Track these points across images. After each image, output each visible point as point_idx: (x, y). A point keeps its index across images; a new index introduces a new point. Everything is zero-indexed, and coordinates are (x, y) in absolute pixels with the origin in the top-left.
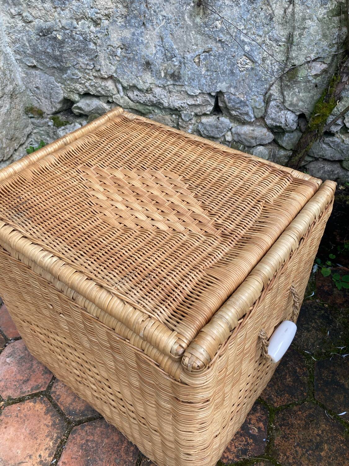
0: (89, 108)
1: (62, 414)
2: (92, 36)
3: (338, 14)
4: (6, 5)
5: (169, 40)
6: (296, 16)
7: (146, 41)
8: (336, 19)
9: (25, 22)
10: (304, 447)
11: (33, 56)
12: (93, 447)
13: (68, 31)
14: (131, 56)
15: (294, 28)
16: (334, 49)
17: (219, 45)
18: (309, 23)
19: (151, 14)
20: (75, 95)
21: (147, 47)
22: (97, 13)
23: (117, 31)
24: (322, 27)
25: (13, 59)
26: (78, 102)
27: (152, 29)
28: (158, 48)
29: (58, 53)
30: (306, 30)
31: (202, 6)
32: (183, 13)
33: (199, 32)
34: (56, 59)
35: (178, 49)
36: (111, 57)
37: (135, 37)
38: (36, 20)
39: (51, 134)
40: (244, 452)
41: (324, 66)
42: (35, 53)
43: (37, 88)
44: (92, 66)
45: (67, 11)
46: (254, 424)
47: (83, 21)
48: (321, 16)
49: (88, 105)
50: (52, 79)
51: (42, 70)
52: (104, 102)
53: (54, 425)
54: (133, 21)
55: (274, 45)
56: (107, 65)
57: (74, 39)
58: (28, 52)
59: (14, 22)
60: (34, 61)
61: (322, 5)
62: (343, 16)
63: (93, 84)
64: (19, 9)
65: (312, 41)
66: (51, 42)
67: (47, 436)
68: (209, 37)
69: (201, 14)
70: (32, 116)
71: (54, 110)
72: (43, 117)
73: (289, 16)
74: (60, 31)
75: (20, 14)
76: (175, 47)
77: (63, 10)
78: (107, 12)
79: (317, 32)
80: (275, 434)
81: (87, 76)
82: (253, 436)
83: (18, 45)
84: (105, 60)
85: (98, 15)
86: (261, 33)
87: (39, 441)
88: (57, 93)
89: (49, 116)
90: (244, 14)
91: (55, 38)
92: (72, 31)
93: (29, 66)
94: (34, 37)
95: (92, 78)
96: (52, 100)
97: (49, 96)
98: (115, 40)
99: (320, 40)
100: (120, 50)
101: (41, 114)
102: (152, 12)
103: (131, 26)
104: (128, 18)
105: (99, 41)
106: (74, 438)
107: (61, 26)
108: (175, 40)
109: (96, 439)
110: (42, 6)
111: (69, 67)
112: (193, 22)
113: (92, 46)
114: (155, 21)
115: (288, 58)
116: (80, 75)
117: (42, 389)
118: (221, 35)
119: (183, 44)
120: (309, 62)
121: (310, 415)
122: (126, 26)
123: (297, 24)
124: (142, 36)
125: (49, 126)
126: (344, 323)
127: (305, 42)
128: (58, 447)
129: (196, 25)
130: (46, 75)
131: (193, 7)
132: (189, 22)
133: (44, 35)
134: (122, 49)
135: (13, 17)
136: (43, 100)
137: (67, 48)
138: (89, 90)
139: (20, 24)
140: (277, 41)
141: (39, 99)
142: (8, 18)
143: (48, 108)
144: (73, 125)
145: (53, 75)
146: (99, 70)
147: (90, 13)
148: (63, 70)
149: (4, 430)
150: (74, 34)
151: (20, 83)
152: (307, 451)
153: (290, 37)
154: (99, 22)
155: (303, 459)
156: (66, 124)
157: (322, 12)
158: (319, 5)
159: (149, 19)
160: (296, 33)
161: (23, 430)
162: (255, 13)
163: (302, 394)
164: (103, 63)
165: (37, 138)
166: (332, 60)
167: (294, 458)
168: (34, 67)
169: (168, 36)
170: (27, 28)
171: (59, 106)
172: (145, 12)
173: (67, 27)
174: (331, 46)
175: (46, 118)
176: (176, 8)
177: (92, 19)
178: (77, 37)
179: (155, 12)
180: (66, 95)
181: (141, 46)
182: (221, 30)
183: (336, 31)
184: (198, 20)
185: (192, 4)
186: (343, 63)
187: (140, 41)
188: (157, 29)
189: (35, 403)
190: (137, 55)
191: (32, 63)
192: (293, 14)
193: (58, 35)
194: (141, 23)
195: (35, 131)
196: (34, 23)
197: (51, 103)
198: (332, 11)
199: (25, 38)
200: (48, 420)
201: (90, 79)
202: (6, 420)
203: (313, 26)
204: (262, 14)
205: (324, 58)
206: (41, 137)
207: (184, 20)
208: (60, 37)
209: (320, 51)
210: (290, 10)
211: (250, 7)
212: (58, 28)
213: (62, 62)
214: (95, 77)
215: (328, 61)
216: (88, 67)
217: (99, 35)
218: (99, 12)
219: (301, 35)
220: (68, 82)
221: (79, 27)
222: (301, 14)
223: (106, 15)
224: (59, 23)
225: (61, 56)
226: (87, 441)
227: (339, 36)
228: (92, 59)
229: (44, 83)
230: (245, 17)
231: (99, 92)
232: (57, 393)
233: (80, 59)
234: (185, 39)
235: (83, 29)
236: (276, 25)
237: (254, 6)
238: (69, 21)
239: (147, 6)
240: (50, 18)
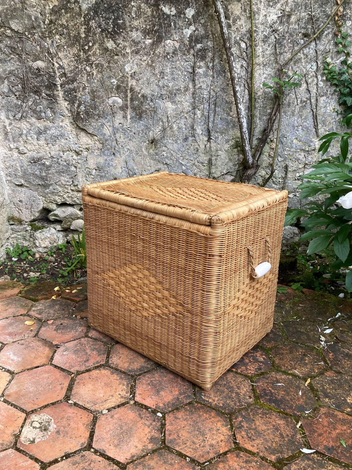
0: (64, 214)
1: (124, 373)
2: (74, 162)
3: (236, 147)
4: (7, 141)
5: (131, 164)
6: (212, 149)
7: (115, 164)
8: (235, 150)
9: (20, 153)
10: (294, 361)
11: (23, 177)
12: (157, 383)
13: (55, 159)
14: (103, 174)
15: (212, 156)
16: (237, 167)
17: (166, 166)
18: (220, 152)
19: (119, 148)
20: (53, 205)
21: (115, 168)
22: (80, 147)
23: (93, 158)
24: (228, 154)
25: (4, 179)
26: (55, 210)
27: (119, 157)
28: (124, 169)
29: (44, 174)
30: (219, 157)
31: (153, 143)
32: (141, 147)
33: (152, 159)
34: (42, 178)
35: (138, 169)
36: (87, 176)
37: (107, 162)
38: (30, 152)
39: (28, 238)
40: (260, 369)
41: (232, 178)
42: (25, 174)
43: (20, 201)
44: (71, 182)
45: (57, 146)
46: (259, 357)
47: (68, 152)
48: (226, 149)
49: (64, 212)
50: (36, 194)
51: (27, 187)
52: (78, 209)
53: (121, 378)
54: (106, 152)
55: (201, 165)
56: (84, 181)
57: (59, 164)
58: (19, 174)
59: (10, 154)
60: (22, 181)
61: (226, 143)
62: (239, 148)
63: (70, 195)
64: (17, 145)
65: (223, 162)
66: (40, 167)
67: (120, 384)
68: (159, 161)
69: (153, 148)
70: (13, 223)
71: (32, 218)
72: (21, 224)
73: (208, 149)
74: (49, 160)
75: (17, 148)
76: (135, 168)
77: (53, 145)
78: (87, 147)
79: (226, 158)
80: (275, 359)
81: (66, 190)
82: (261, 362)
83: (10, 170)
84: (82, 178)
85: (80, 149)
86: (192, 159)
87: (114, 387)
88: (38, 204)
89: (27, 223)
90: (180, 148)
91: (44, 164)
92: (58, 159)
93: (16, 185)
94: (26, 163)
95: (70, 191)
96: (33, 210)
97: (30, 207)
98: (92, 164)
99: (228, 162)
100: (94, 171)
101: (20, 222)
102: (120, 146)
103: (105, 155)
104: (103, 150)
105: (79, 165)
106: (140, 382)
107: (50, 156)
108: (136, 164)
109: (157, 379)
110: (37, 143)
111: (52, 184)
112: (148, 152)
113: (73, 169)
114: (122, 152)
115: (210, 173)
116: (60, 189)
117: (102, 363)
118: (167, 160)
119: (141, 166)
120: (223, 175)
121: (291, 348)
122: (101, 155)
123: (213, 154)
124: (112, 161)
125: (27, 231)
126: (291, 307)
127: (219, 163)
128: (131, 388)
129: (150, 154)
130: (31, 191)
131: (148, 144)
132: (145, 153)
133: (35, 162)
134: (96, 170)
135: (11, 149)
136: (24, 210)
137: (53, 170)
138: (66, 200)
139: (16, 154)
140: (202, 163)
141: (21, 210)
142: (6, 151)
143: (27, 216)
144: (48, 228)
145: (37, 190)
146: (77, 185)
147: (74, 147)
148: (46, 186)
149: (84, 386)
150: (60, 160)
151: (7, 198)
152: (297, 362)
153: (210, 161)
154: (80, 153)
155: (296, 366)
156: (43, 228)
157: (227, 147)
158: (225, 143)
159: (118, 151)
160: (213, 158)
161: (99, 384)
162: (187, 147)
163: (281, 340)
164: (81, 180)
165: (14, 243)
166: (237, 174)
167: (291, 366)
168: (21, 186)
169: (131, 161)
170: (21, 158)
171: (37, 215)
172: (115, 146)
173: (55, 157)
174: (235, 165)
175: (25, 224)
176: (137, 144)
177: (75, 151)
178: (61, 163)
179: (122, 146)
180: (45, 206)
181: (111, 168)
182: (167, 157)
183: (236, 157)
184: (151, 151)
185: (147, 142)
186: (244, 174)
187: (111, 164)
188: (123, 157)
189: (100, 370)
190: (107, 174)
191: (20, 182)
192: (210, 147)
193: (46, 162)
194: (112, 153)
195: (13, 236)
196: (27, 154)
197: (31, 212)
198: (233, 146)
199: (18, 165)
200: (115, 376)
201: (68, 192)
202: (82, 382)
203: (223, 155)
204: (192, 148)
205: (231, 172)
206: (17, 241)
207: (142, 151)
208: (47, 163)
209: (229, 168)
210: (208, 145)
211: (184, 144)
212: (47, 158)
213: (47, 180)
214: (72, 190)
215: (234, 174)
216: (68, 183)
217: (79, 161)
218: (81, 146)
219: (216, 159)
220: (49, 195)
221: (65, 156)
222: (215, 148)
223: (86, 148)
224: (49, 154)
225: (46, 176)
226: (151, 381)
227: (238, 159)
228: (72, 178)
229: (27, 197)
230: (181, 150)
231: (75, 201)
232: (115, 363)
233: (62, 178)
234: (143, 163)
235: (68, 157)
236: (201, 154)
237: (186, 143)
238: (57, 153)
239: (117, 143)
240: (42, 151)
